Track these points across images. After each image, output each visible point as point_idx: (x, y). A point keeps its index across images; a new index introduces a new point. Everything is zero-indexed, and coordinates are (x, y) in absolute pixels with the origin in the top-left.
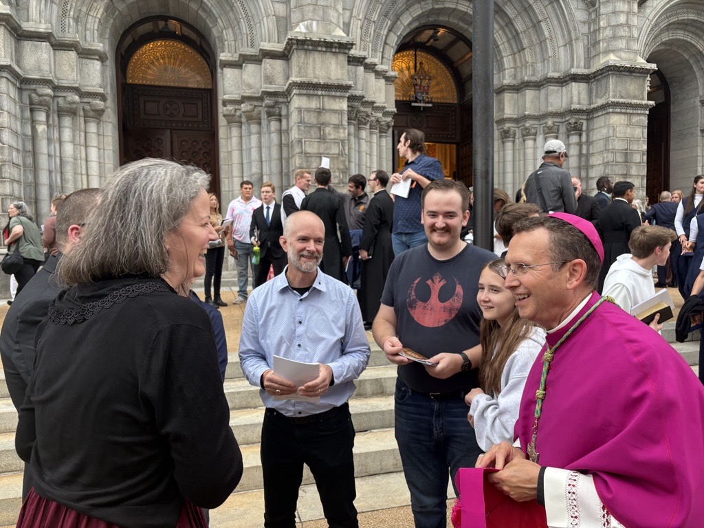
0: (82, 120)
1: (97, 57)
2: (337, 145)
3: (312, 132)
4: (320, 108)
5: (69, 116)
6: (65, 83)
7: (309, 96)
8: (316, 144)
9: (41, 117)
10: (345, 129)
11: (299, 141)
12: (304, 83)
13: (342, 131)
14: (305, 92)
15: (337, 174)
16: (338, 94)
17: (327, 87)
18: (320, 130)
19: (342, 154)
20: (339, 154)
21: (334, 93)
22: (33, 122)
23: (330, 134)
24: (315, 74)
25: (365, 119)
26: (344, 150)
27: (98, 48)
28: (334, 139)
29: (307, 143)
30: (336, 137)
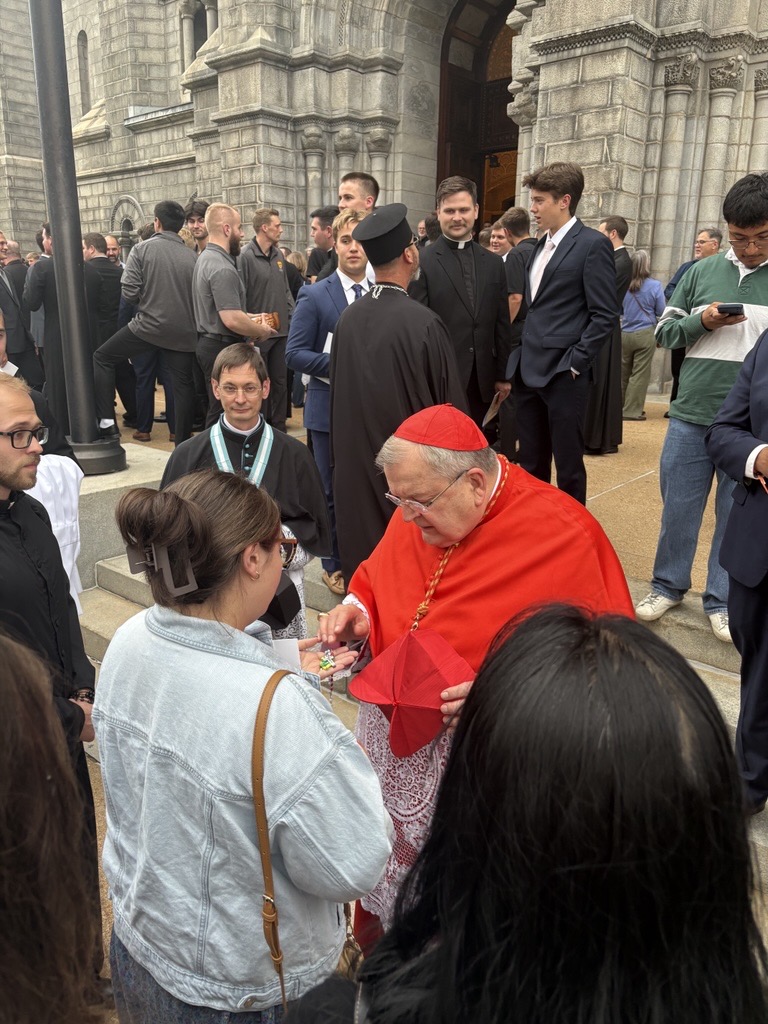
0: (366, 156)
1: (380, 68)
2: (599, 145)
3: (561, 129)
4: (577, 82)
5: (346, 155)
6: (337, 114)
7: (560, 62)
8: (564, 149)
9: (313, 162)
10: (616, 110)
11: (540, 148)
12: (551, 41)
13: (610, 116)
14: (554, 57)
15: (594, 199)
16: (610, 46)
17: (589, 38)
18: (574, 123)
19: (607, 161)
20: (601, 163)
21: (602, 47)
22: (306, 169)
23: (589, 127)
24: (574, 18)
25: (723, 74)
26: (611, 152)
27: (378, 55)
28: (596, 135)
29: (551, 150)
30: (599, 130)
